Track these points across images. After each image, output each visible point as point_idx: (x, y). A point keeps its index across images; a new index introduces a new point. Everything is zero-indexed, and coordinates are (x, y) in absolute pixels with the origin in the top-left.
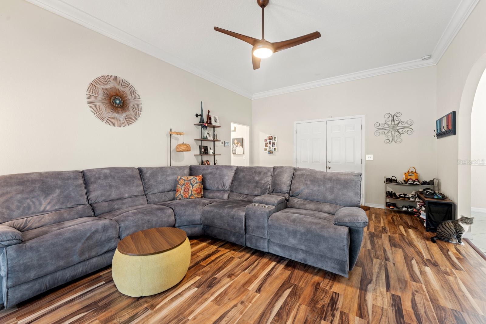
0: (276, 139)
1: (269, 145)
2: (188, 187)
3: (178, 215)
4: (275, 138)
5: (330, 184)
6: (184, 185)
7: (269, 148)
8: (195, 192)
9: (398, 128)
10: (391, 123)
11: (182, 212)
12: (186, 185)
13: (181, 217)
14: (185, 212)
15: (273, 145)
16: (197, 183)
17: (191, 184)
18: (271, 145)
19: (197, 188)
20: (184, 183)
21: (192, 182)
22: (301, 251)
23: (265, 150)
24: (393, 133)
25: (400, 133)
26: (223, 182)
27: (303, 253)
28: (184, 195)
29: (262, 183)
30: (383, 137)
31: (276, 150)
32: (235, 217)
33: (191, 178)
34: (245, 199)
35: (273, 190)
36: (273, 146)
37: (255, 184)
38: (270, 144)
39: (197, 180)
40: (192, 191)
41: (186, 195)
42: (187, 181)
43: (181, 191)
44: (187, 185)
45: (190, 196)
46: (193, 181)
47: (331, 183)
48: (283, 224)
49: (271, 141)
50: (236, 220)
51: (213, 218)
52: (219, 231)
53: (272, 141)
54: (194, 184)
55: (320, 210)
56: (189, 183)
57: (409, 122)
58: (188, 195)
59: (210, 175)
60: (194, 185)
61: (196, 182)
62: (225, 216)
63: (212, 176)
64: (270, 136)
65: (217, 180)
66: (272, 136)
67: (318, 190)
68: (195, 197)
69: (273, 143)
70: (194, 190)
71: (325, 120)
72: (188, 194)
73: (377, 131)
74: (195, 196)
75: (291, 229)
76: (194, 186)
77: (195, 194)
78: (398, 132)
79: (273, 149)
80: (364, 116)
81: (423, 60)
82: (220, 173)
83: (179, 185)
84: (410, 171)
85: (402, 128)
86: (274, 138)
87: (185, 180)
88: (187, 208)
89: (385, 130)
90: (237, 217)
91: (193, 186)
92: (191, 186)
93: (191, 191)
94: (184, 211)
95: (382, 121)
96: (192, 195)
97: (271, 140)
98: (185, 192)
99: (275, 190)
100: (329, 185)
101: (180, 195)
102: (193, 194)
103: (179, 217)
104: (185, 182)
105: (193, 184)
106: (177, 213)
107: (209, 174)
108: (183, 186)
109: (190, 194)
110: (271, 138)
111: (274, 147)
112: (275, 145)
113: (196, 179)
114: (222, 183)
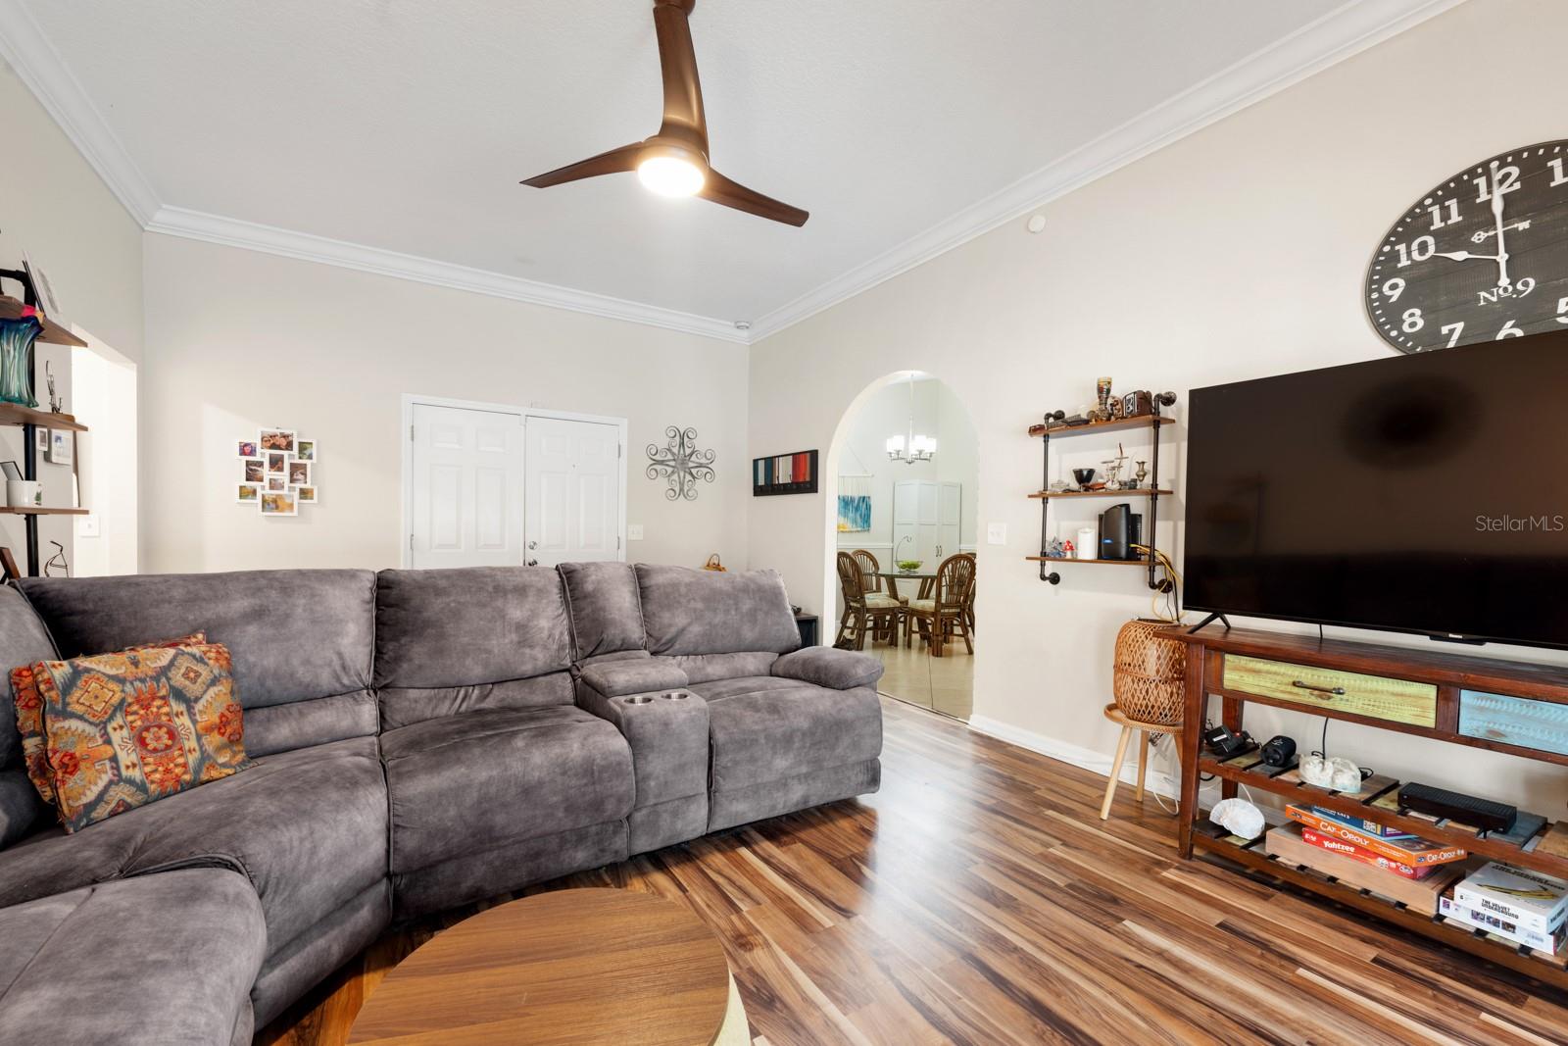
0: (314, 450)
1: (266, 472)
2: (158, 715)
3: (278, 884)
4: (303, 447)
5: (748, 601)
6: (118, 715)
7: (272, 488)
8: (214, 740)
9: (691, 465)
10: (679, 451)
11: (299, 857)
12: (135, 708)
13: (296, 887)
14: (313, 851)
15: (292, 475)
16: (214, 681)
17: (179, 694)
18: (284, 476)
19: (222, 709)
20: (123, 700)
21: (177, 678)
22: (796, 782)
23: (244, 493)
24: (682, 474)
25: (694, 477)
26: (340, 655)
27: (800, 784)
28: (157, 776)
29: (543, 628)
30: (662, 483)
31: (312, 498)
32: (595, 768)
33: (164, 661)
34: (484, 705)
35: (598, 645)
36: (292, 481)
37: (514, 637)
38: (281, 469)
39: (211, 662)
40: (199, 738)
41: (167, 771)
42: (143, 681)
43: (114, 759)
44: (147, 707)
45: (197, 771)
46: (186, 675)
47: (750, 599)
48: (756, 727)
49: (282, 456)
50: (605, 775)
51: (484, 813)
52: (497, 863)
53: (289, 457)
54: (198, 694)
55: (740, 673)
56: (163, 692)
57: (708, 456)
58: (185, 765)
59: (252, 629)
60: (197, 700)
61: (205, 675)
62: (547, 779)
63: (269, 632)
64: (278, 432)
65: (301, 646)
66: (287, 432)
67: (725, 623)
68: (224, 765)
69: (294, 467)
70: (209, 730)
71: (524, 411)
72: (181, 760)
73: (651, 465)
74: (221, 760)
75: (779, 732)
76: (199, 706)
77: (219, 749)
78: (691, 474)
79: (296, 494)
80: (626, 421)
81: (738, 327)
82: (312, 611)
83: (74, 724)
84: (711, 563)
85: (697, 467)
86: (300, 443)
87: (120, 680)
88: (317, 826)
89: (667, 465)
90: (603, 763)
91: (189, 703)
92: (177, 706)
93: (193, 737)
94: (307, 845)
95: (662, 442)
96: (205, 757)
97: (285, 453)
98: (155, 750)
99: (604, 642)
100: (747, 605)
101: (118, 779)
102: (210, 749)
103: (286, 894)
104: (128, 688)
105: (193, 690)
106: (268, 875)
107: (248, 623)
108: (111, 718)
109: (197, 754)
110: (283, 442)
111: (298, 485)
112: (305, 474)
113: (201, 660)
114: (335, 658)
